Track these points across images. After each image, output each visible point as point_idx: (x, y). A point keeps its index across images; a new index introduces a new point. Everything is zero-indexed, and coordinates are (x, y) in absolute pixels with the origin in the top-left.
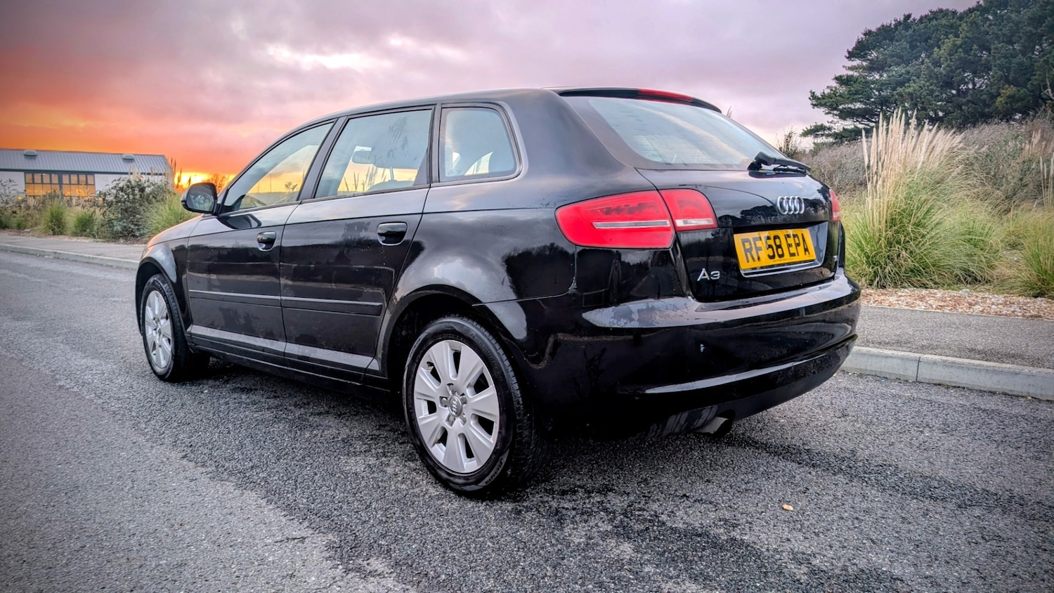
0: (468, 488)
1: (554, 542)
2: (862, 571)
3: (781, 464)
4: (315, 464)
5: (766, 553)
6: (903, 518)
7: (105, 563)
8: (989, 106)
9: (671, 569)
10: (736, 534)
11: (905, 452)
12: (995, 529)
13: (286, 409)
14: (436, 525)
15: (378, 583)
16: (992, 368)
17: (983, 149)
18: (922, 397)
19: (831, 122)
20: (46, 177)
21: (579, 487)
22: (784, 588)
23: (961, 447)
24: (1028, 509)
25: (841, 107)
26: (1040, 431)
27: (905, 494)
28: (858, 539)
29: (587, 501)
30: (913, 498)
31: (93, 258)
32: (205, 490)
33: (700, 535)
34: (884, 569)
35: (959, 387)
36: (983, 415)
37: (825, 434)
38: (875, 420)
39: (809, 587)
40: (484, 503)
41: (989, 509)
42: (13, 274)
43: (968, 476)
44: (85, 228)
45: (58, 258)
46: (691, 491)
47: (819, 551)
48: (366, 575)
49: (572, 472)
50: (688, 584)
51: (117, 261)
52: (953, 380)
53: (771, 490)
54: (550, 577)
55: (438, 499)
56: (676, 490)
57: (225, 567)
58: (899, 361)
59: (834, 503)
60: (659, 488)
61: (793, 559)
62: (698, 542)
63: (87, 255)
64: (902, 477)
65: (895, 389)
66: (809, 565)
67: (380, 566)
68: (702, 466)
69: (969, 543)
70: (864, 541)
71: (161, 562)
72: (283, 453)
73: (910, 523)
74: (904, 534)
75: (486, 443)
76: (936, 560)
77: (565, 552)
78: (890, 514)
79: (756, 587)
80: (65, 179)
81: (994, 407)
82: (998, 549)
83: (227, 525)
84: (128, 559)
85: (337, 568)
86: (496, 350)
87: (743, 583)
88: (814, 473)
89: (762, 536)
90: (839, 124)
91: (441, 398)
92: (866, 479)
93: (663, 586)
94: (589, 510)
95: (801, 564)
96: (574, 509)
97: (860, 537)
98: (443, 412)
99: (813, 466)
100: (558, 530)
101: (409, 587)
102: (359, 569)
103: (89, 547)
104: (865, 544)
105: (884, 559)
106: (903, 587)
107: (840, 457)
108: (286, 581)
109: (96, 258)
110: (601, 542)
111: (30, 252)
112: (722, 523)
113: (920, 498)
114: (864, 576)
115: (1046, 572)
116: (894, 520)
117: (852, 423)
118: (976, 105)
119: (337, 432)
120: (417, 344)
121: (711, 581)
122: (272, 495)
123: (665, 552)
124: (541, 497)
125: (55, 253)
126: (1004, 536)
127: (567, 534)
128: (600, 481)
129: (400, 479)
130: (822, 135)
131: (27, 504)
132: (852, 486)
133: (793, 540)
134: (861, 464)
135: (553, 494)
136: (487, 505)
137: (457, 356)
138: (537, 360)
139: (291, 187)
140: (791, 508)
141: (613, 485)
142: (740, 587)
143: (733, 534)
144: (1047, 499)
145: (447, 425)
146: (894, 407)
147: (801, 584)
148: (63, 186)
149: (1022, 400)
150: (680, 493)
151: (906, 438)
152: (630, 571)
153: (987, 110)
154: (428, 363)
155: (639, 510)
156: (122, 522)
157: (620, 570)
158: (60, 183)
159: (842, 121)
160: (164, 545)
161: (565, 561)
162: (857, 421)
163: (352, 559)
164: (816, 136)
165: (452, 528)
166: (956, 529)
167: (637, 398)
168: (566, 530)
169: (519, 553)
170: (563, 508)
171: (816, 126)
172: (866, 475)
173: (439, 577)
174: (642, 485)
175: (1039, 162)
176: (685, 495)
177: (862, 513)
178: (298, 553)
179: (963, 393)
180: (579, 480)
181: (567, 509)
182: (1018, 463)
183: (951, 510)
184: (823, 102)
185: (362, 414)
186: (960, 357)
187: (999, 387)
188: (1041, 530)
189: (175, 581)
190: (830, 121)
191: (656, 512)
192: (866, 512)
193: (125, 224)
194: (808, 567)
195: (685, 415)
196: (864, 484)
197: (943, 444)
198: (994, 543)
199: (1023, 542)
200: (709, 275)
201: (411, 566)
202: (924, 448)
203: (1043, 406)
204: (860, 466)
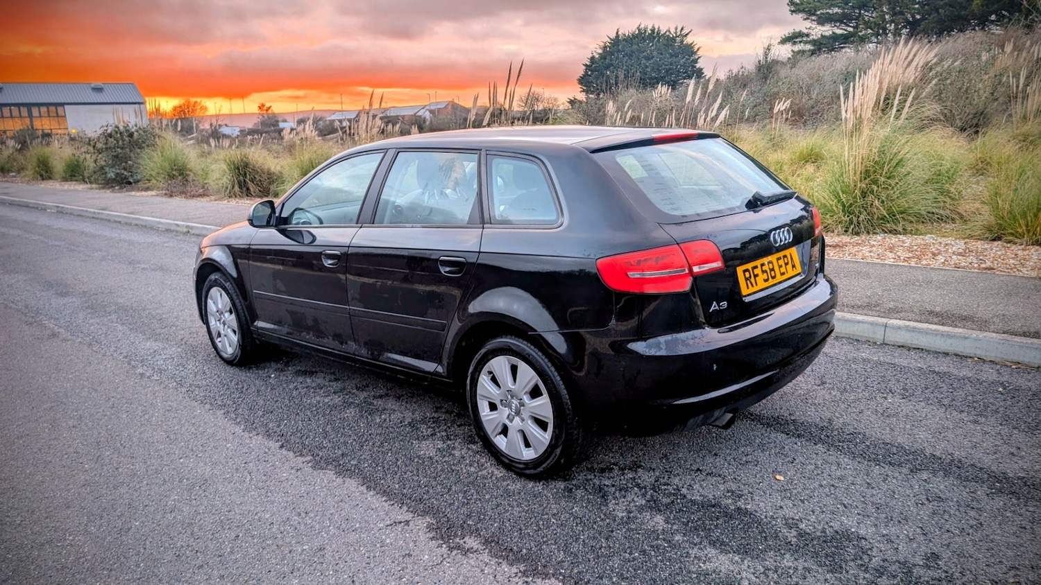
0: (528, 472)
1: (603, 517)
2: (837, 532)
3: (773, 435)
4: (394, 450)
5: (765, 520)
6: (868, 484)
7: (261, 550)
8: (966, 9)
9: (695, 537)
10: (741, 504)
11: (871, 419)
12: (937, 490)
13: (350, 392)
14: (508, 505)
15: (477, 558)
16: (946, 333)
17: (956, 64)
18: (887, 361)
19: (809, 29)
20: (15, 111)
21: (614, 464)
22: (779, 550)
23: (916, 412)
24: (963, 471)
25: (818, 13)
26: (981, 394)
27: (871, 460)
28: (833, 504)
29: (622, 477)
30: (876, 465)
31: (99, 213)
32: (312, 480)
33: (714, 506)
34: (853, 530)
35: (918, 349)
36: (937, 378)
37: (807, 403)
38: (848, 387)
39: (797, 548)
40: (541, 483)
41: (934, 473)
42: (27, 236)
43: (920, 441)
44: (74, 172)
45: (62, 212)
46: (703, 465)
47: (804, 517)
48: (466, 552)
49: (606, 450)
50: (709, 550)
51: (125, 217)
52: (913, 342)
53: (766, 461)
54: (605, 547)
55: (504, 480)
56: (691, 465)
57: (355, 550)
58: (869, 326)
59: (815, 471)
60: (677, 463)
61: (786, 524)
62: (713, 513)
63: (92, 210)
64: (868, 444)
65: (865, 353)
66: (797, 529)
67: (473, 543)
68: (710, 439)
69: (917, 504)
70: (839, 506)
71: (304, 548)
72: (364, 439)
73: (873, 488)
74: (868, 498)
75: (544, 438)
76: (892, 520)
77: (613, 525)
78: (859, 481)
79: (759, 549)
80: (35, 111)
81: (946, 369)
82: (938, 508)
83: (343, 511)
84: (278, 546)
85: (442, 547)
86: (549, 368)
87: (749, 546)
88: (799, 444)
89: (761, 505)
90: (817, 30)
91: (502, 400)
92: (840, 448)
93: (690, 552)
94: (625, 486)
95: (791, 528)
96: (613, 486)
97: (835, 502)
98: (504, 412)
99: (799, 436)
100: (604, 506)
101: (501, 561)
102: (458, 547)
103: (242, 536)
104: (838, 508)
105: (853, 522)
106: (866, 545)
107: (819, 426)
108: (407, 560)
109: (102, 213)
110: (639, 515)
111: (31, 205)
112: (730, 494)
113: (882, 464)
114: (838, 537)
115: (972, 527)
116: (861, 485)
117: (829, 391)
118: (953, 8)
119: (402, 415)
120: (478, 356)
121: (725, 546)
122: (369, 482)
123: (688, 522)
124: (585, 475)
125: (58, 207)
126: (943, 497)
127: (611, 509)
128: (630, 459)
129: (468, 462)
130: (800, 42)
131: (172, 498)
132: (829, 455)
133: (784, 507)
134: (836, 433)
135: (594, 472)
136: (543, 484)
137: (514, 369)
138: (579, 369)
139: (265, 108)
140: (782, 479)
141: (640, 462)
142: (747, 550)
143: (739, 504)
144: (979, 461)
145: (507, 422)
146: (864, 373)
147: (792, 545)
148: (34, 119)
149: (969, 360)
150: (695, 467)
151: (872, 404)
152: (664, 540)
153: (963, 13)
154: (488, 372)
155: (664, 485)
156: (258, 512)
157: (656, 540)
158: (30, 116)
159: (820, 27)
160: (300, 531)
161: (614, 533)
162: (833, 389)
163: (451, 539)
164: (795, 43)
165: (521, 507)
166: (907, 492)
167: (665, 408)
168: (610, 505)
169: (578, 528)
170: (605, 485)
171: (794, 33)
172: (840, 444)
173: (521, 551)
174: (664, 461)
175: (1009, 76)
176: (698, 469)
177: (836, 481)
178: (407, 535)
179: (921, 355)
180: (612, 457)
181: (608, 486)
182: (960, 428)
183: (905, 475)
184: (801, 8)
185: (418, 396)
186: (920, 322)
187: (952, 349)
188: (971, 491)
189: (322, 563)
190: (808, 27)
191: (677, 486)
192: (841, 479)
193: (118, 171)
194: (797, 531)
195: (702, 416)
196: (839, 453)
197: (902, 411)
198: (935, 503)
199: (957, 501)
200: (719, 306)
201: (498, 542)
202: (886, 414)
203: (986, 367)
204: (835, 435)
